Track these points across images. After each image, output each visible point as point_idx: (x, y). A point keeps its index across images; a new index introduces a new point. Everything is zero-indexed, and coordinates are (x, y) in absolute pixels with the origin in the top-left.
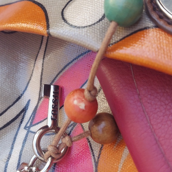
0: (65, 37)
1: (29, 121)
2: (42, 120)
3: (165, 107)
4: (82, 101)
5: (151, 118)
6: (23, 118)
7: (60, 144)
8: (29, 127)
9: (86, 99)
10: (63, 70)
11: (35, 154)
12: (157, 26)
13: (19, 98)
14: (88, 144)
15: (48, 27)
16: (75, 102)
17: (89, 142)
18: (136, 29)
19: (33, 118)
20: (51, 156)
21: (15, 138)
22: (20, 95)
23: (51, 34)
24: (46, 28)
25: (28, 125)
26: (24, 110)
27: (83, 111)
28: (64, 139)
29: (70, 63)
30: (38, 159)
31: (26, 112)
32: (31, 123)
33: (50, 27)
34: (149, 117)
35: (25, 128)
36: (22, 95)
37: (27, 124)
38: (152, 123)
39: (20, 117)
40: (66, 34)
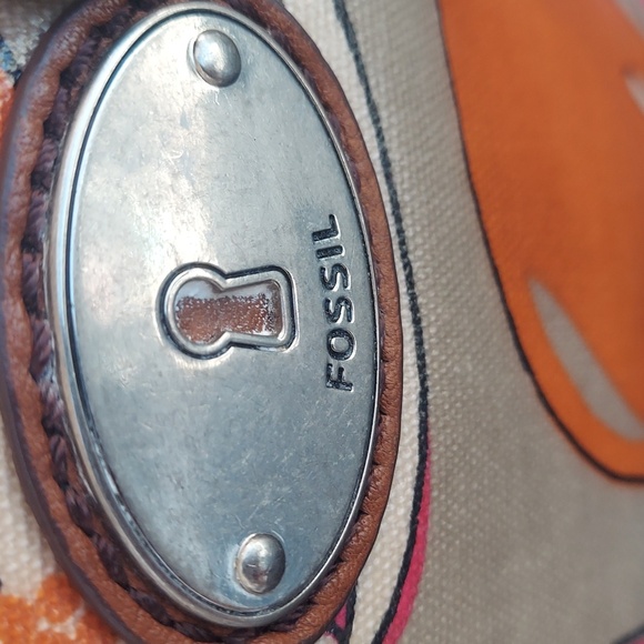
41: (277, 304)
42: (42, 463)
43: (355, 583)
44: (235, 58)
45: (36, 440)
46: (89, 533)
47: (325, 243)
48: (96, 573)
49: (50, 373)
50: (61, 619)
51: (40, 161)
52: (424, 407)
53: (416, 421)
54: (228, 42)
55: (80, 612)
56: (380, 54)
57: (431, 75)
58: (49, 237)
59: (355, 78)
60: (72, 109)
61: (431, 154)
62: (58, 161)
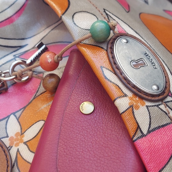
0: (67, 24)
1: (19, 54)
2: (26, 58)
3: (84, 89)
4: (52, 58)
5: (75, 89)
6: (17, 50)
7: (25, 73)
8: (16, 57)
9: (54, 59)
10: (57, 42)
11: (9, 70)
12: (107, 51)
13: (23, 39)
14: (39, 87)
15: (63, 14)
16: (48, 56)
17: (40, 86)
18: (98, 45)
19: (22, 55)
20: (16, 75)
21: (5, 56)
22: (25, 38)
23: (62, 18)
24: (62, 14)
25: (17, 56)
26: (21, 47)
27: (48, 63)
28: (29, 72)
29: (63, 42)
30: (9, 74)
31: (21, 48)
32: (19, 56)
33: (64, 15)
34: (74, 88)
35: (14, 56)
36: (26, 39)
37: (17, 54)
38: (73, 91)
39: (16, 49)
40: (68, 23)
41: (144, 62)
42: (126, 83)
43: (170, 90)
44: (127, 40)
45: (125, 81)
46: (135, 88)
47: (146, 55)
48: (137, 92)
49: (123, 74)
50: (136, 98)
51: (112, 56)
52: (169, 70)
53: (169, 72)
54: (125, 39)
55: (138, 97)
56: (143, 35)
57: (151, 35)
58: (117, 62)
59: (138, 36)
60: (113, 51)
61: (155, 44)
62: (114, 55)
